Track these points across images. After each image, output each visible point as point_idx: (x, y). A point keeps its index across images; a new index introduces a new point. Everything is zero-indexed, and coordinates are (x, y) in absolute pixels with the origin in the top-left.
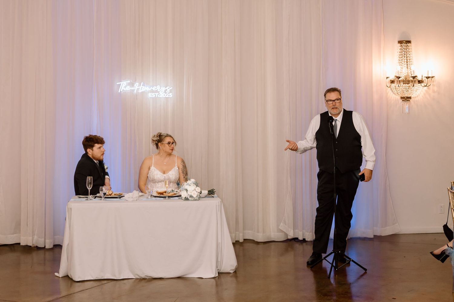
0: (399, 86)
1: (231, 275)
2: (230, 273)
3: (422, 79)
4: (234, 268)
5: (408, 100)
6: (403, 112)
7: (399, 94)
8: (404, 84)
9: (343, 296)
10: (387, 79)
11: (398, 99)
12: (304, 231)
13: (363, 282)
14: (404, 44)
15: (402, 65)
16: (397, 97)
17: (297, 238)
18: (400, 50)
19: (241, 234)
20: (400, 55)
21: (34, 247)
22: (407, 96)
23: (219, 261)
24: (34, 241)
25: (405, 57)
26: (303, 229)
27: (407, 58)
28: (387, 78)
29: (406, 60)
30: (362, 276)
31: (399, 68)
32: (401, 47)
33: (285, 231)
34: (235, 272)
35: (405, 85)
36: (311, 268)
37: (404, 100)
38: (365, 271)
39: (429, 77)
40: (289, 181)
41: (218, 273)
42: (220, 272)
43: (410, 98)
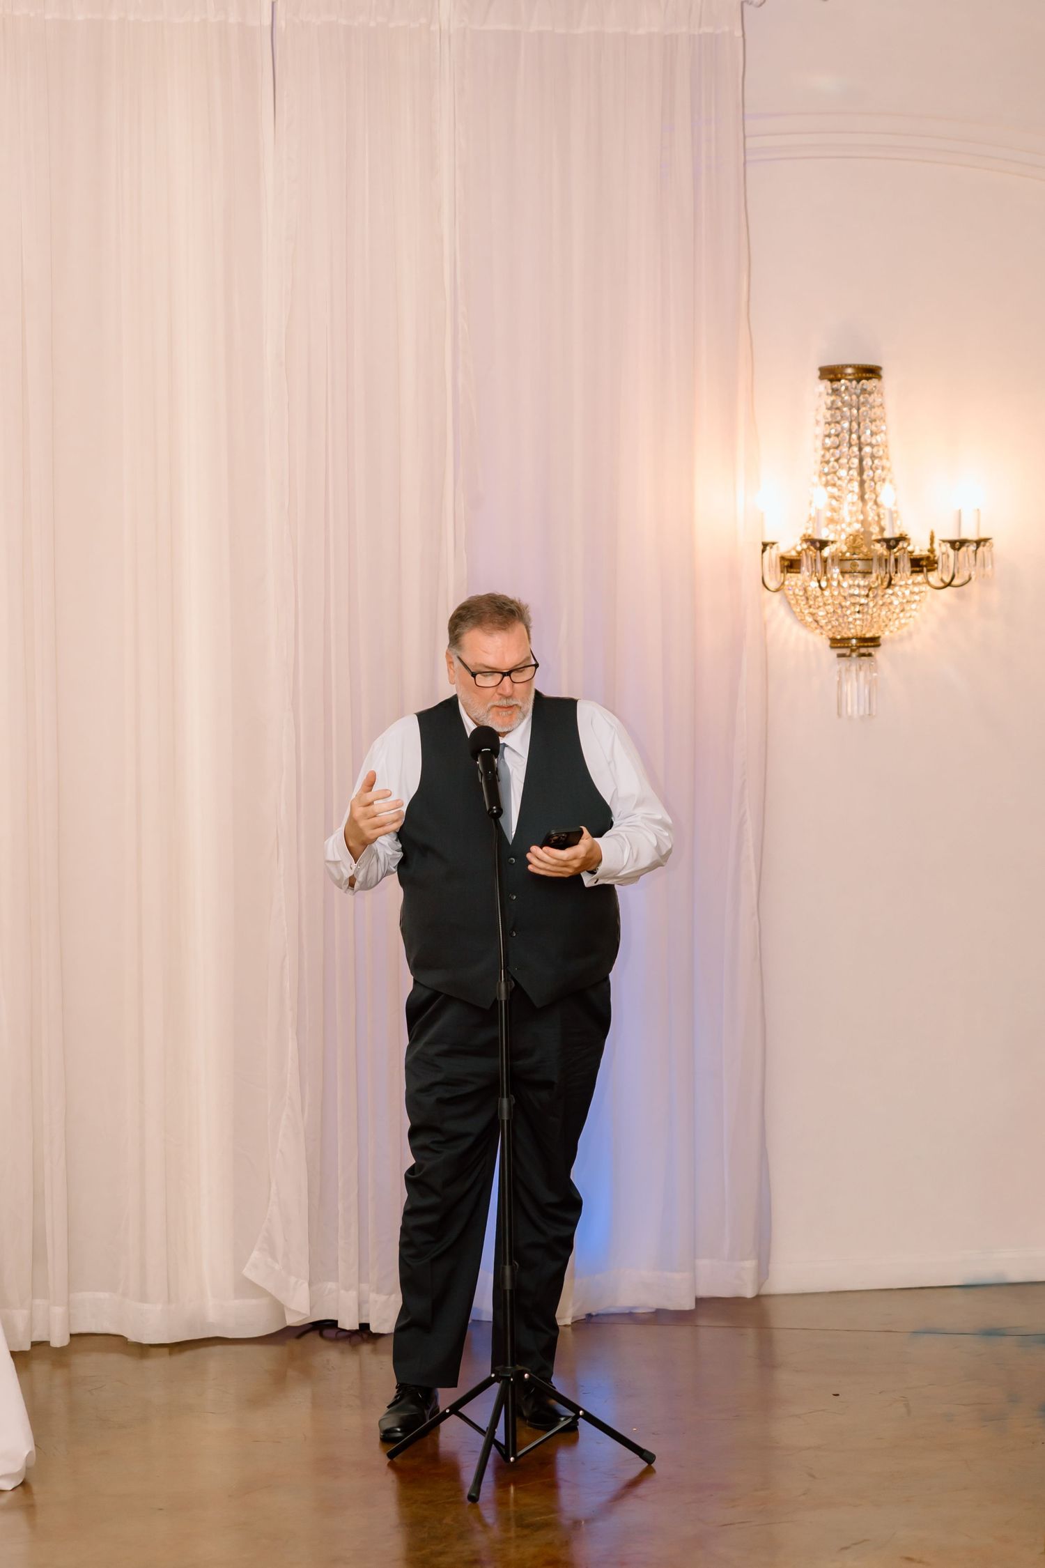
0: (820, 587)
3: (932, 551)
4: (17, 1466)
5: (864, 655)
6: (839, 715)
7: (823, 622)
8: (847, 576)
10: (763, 551)
11: (820, 645)
12: (364, 1286)
13: (636, 1511)
14: (848, 384)
15: (839, 483)
16: (812, 637)
17: (333, 1324)
18: (828, 413)
19: (58, 1311)
20: (829, 436)
22: (859, 634)
25: (850, 446)
26: (360, 1280)
27: (860, 450)
28: (765, 545)
29: (856, 461)
30: (634, 1484)
31: (821, 497)
32: (832, 398)
33: (269, 1286)
34: (24, 1484)
35: (851, 582)
36: (391, 1455)
37: (847, 651)
38: (647, 1464)
39: (964, 543)
40: (291, 1046)
43: (875, 641)
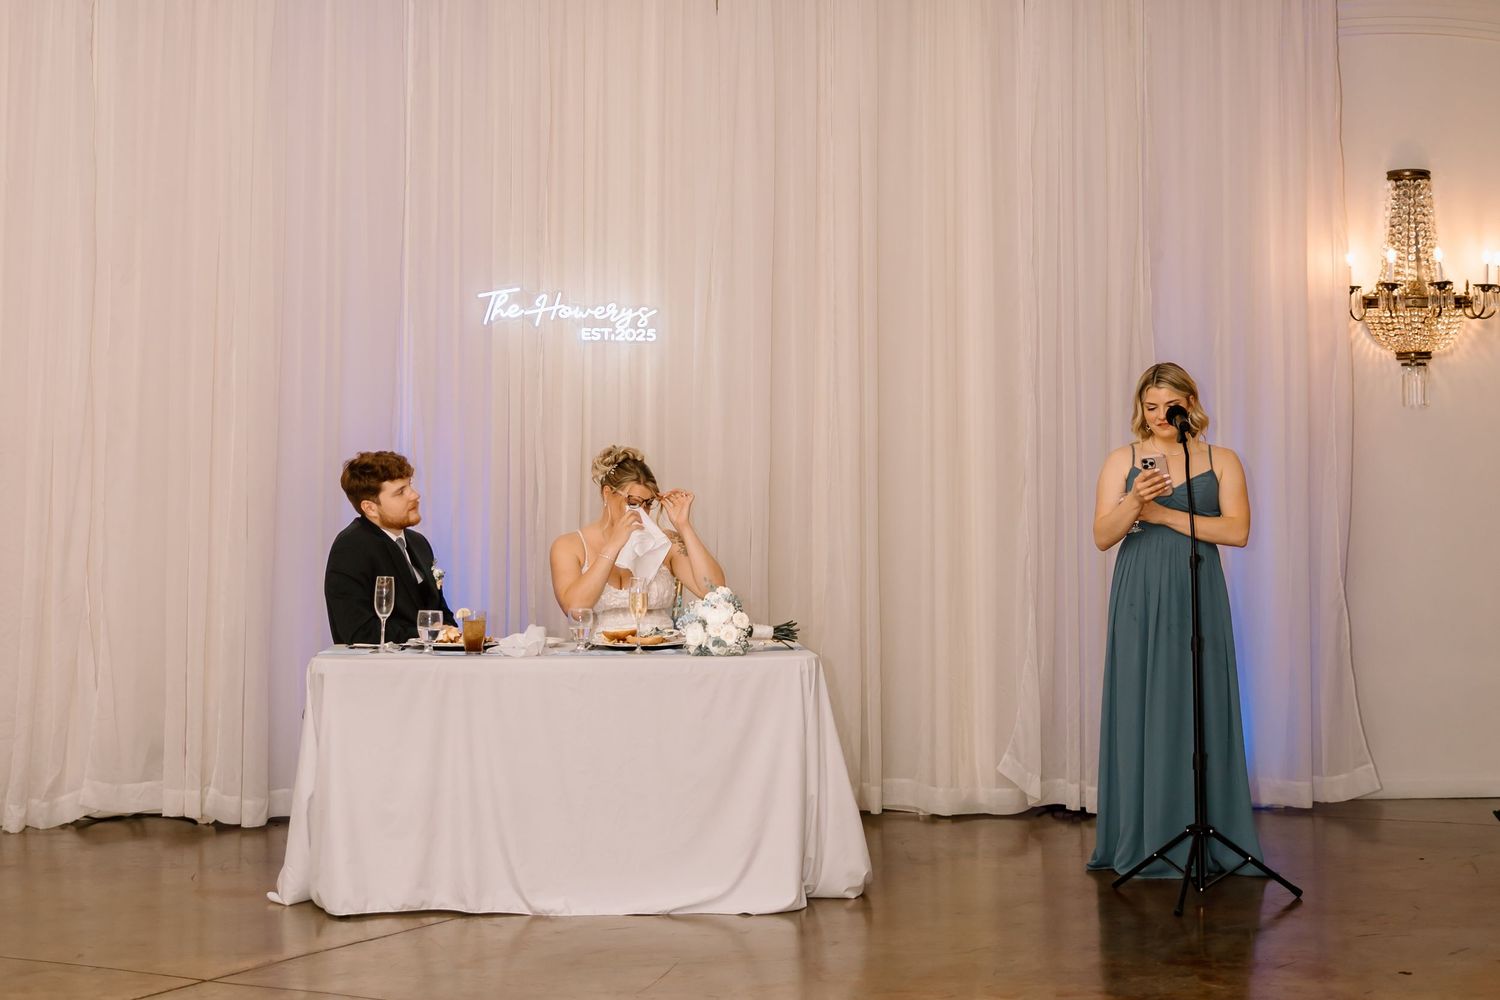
0: (1391, 316)
1: (849, 904)
2: (846, 899)
3: (1467, 293)
4: (858, 882)
5: (1420, 364)
6: (1404, 405)
7: (1392, 341)
8: (1410, 309)
9: (1228, 964)
11: (1389, 358)
12: (1082, 782)
13: (1293, 927)
14: (1407, 182)
15: (1402, 248)
16: (1383, 352)
18: (1394, 202)
21: (208, 824)
23: (810, 859)
24: (208, 804)
25: (1409, 223)
26: (1080, 778)
27: (1416, 226)
28: (1353, 288)
30: (1288, 910)
31: (1392, 255)
32: (1397, 192)
33: (1015, 780)
34: (863, 896)
35: (1413, 314)
37: (1408, 361)
38: (1297, 897)
39: (1490, 287)
40: (1031, 618)
41: (809, 899)
42: (814, 895)
43: (1427, 355)
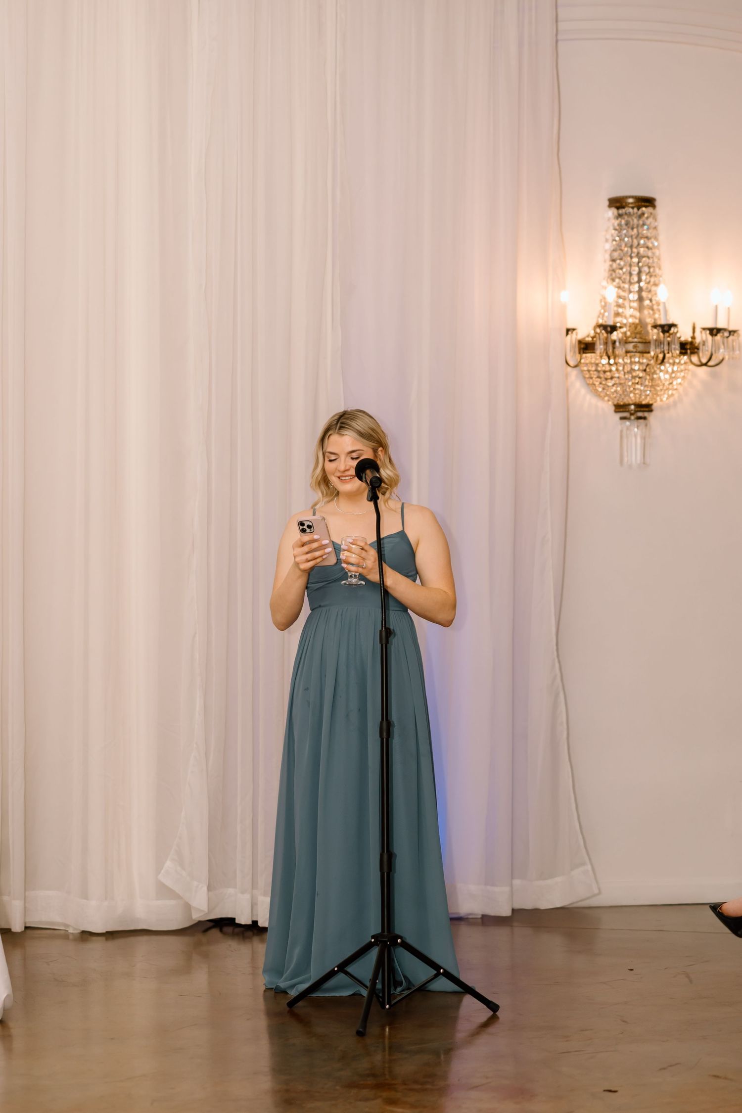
3: (695, 337)
5: (640, 418)
6: (622, 463)
7: (610, 391)
8: (629, 355)
10: (567, 334)
11: (607, 410)
12: (255, 891)
14: (630, 210)
15: (623, 285)
16: (601, 403)
17: (232, 920)
18: (614, 234)
20: (614, 251)
22: (637, 401)
25: (632, 257)
27: (638, 261)
28: (568, 331)
29: (637, 269)
32: (619, 221)
33: (180, 890)
35: (633, 360)
37: (628, 415)
38: (493, 1013)
39: (719, 330)
40: (199, 703)
43: (649, 407)
